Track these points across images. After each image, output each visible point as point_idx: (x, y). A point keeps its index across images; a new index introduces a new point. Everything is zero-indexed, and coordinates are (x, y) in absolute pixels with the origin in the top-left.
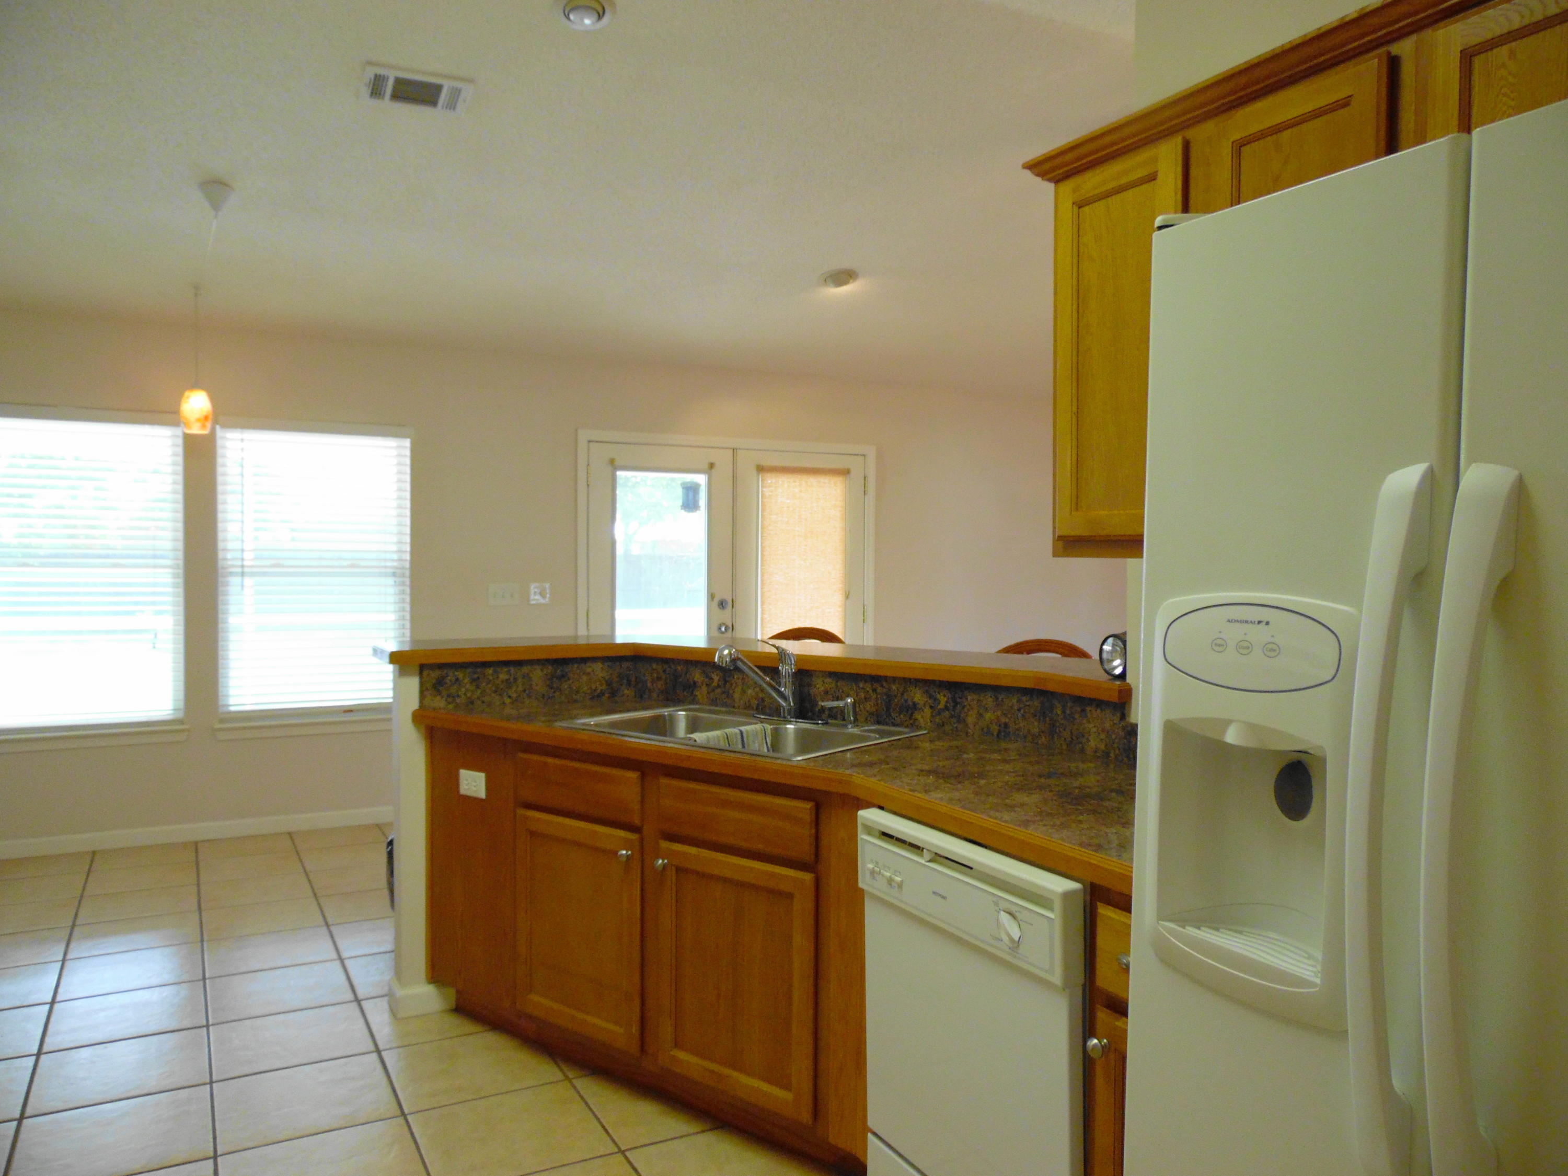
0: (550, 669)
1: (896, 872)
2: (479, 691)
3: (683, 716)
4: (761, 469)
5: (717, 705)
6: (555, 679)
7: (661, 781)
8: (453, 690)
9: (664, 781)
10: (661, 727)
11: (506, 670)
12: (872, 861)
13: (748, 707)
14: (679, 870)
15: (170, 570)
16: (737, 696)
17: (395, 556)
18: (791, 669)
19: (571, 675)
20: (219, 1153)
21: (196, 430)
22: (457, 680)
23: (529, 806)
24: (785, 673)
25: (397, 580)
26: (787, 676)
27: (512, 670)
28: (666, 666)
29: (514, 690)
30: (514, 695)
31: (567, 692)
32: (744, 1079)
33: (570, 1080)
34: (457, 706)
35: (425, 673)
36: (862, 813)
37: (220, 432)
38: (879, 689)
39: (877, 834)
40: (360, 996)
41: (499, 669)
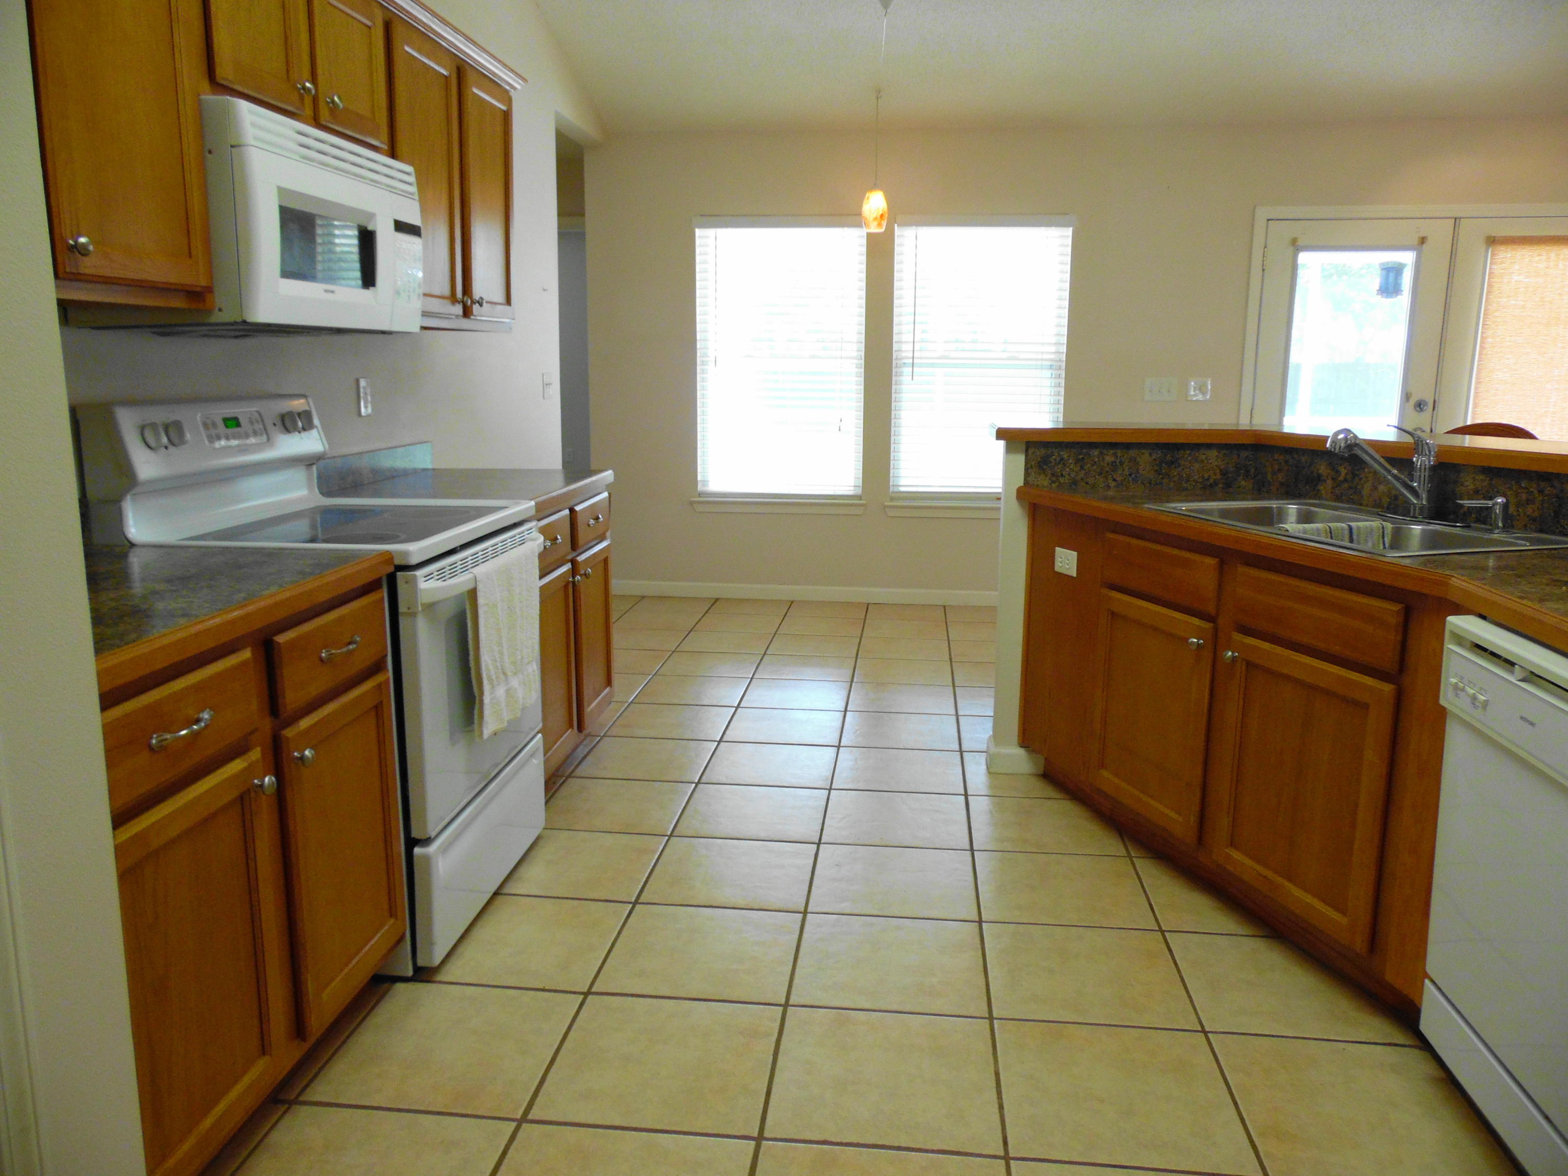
0: (1158, 454)
1: (1482, 690)
2: (1083, 472)
3: (1295, 510)
4: (1492, 241)
5: (1342, 502)
6: (1164, 465)
7: (1239, 569)
8: (1058, 469)
9: (1242, 569)
10: (1268, 518)
11: (1112, 452)
12: (1456, 676)
13: (1377, 505)
14: (1249, 664)
15: (855, 361)
16: (1366, 492)
17: (1053, 349)
18: (1429, 462)
19: (1183, 462)
20: (822, 841)
21: (874, 229)
22: (1062, 459)
23: (1113, 587)
24: (1421, 465)
25: (1054, 372)
26: (1423, 470)
27: (1119, 453)
28: (1288, 457)
29: (1120, 472)
30: (1119, 479)
31: (1176, 479)
32: (1297, 892)
33: (1131, 857)
34: (1060, 485)
35: (1031, 451)
36: (1451, 619)
37: (898, 231)
38: (1548, 490)
39: (1468, 645)
40: (963, 749)
41: (1105, 452)
